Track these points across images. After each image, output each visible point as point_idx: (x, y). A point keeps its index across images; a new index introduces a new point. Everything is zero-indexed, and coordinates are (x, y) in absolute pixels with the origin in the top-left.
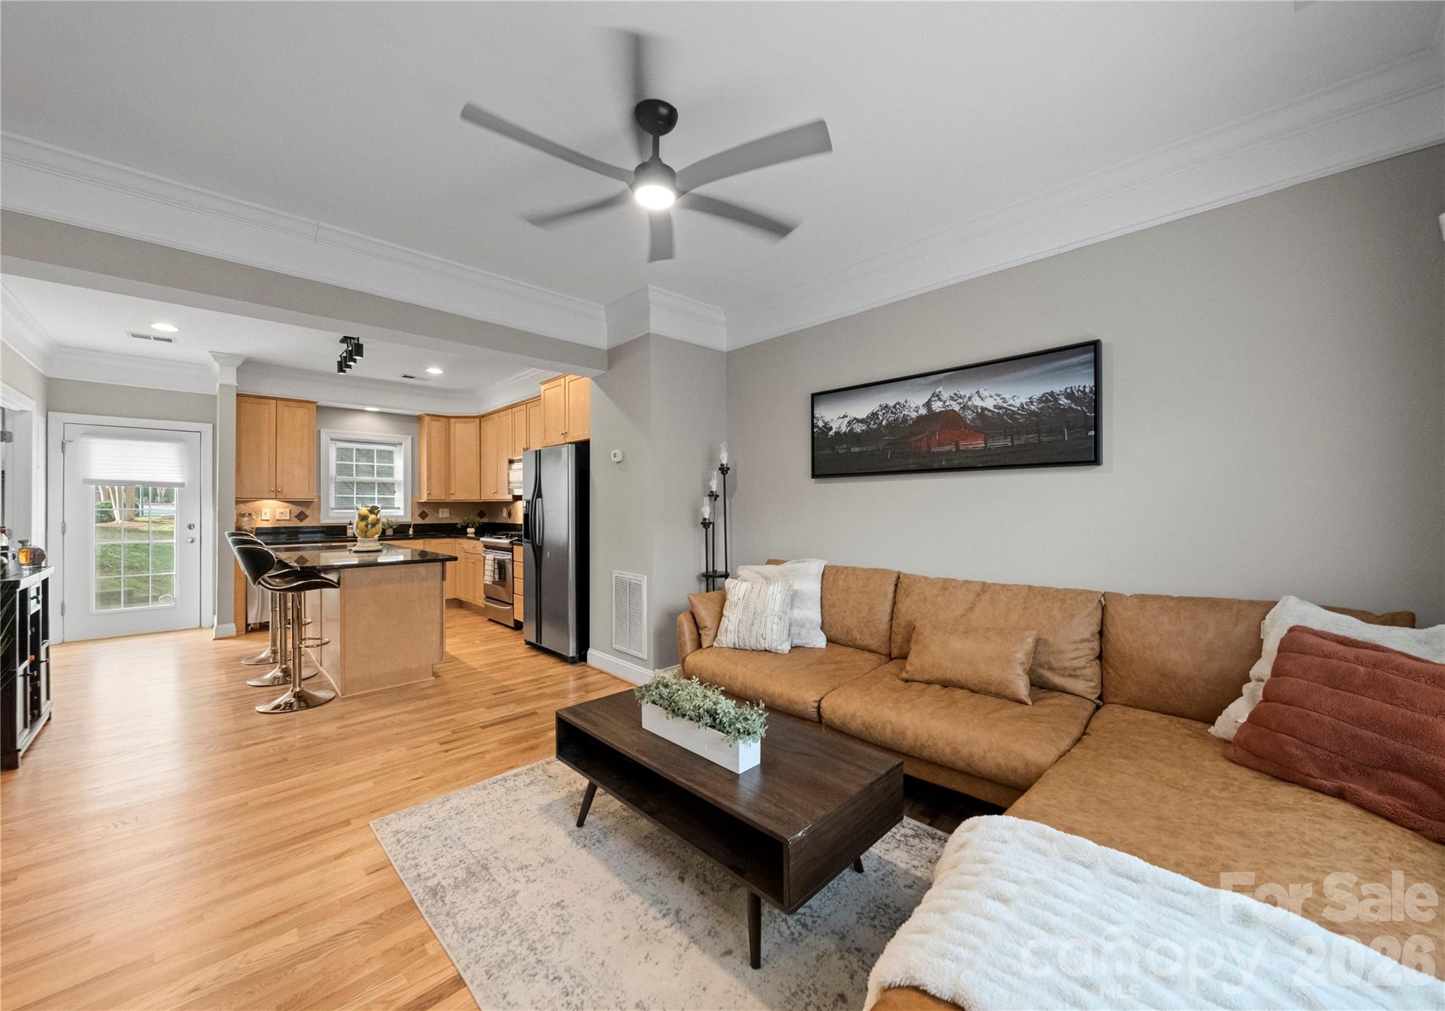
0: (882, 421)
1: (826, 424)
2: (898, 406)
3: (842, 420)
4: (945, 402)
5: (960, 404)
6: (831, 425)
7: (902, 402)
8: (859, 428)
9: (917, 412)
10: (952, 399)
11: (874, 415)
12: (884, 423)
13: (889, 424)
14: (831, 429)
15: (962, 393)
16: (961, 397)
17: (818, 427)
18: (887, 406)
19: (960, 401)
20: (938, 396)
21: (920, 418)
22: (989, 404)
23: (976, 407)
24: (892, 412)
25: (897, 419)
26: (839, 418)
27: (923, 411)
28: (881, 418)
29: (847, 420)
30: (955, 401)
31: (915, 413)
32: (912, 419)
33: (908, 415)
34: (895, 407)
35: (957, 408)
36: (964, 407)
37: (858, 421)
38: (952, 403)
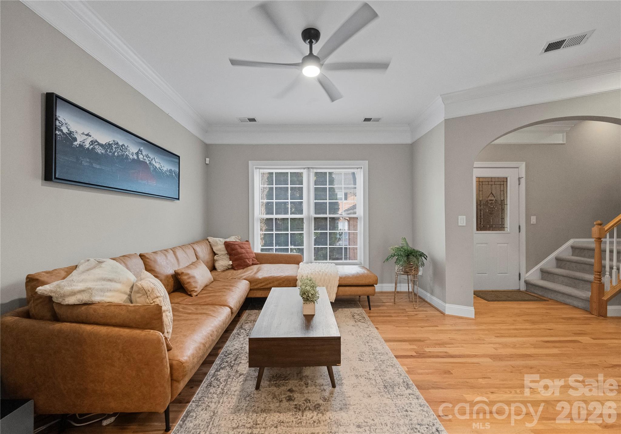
0: (115, 152)
1: (70, 133)
2: (123, 147)
3: (86, 137)
4: (144, 157)
5: (149, 161)
6: (76, 136)
7: (126, 146)
8: (99, 150)
9: (133, 156)
10: (146, 156)
11: (109, 145)
12: (116, 154)
13: (118, 156)
14: (75, 140)
15: (150, 155)
16: (149, 157)
17: (62, 131)
18: (117, 143)
19: (149, 159)
20: (141, 151)
21: (134, 159)
22: (158, 166)
23: (154, 165)
24: (120, 149)
25: (123, 155)
26: (83, 134)
27: (135, 157)
28: (114, 150)
29: (90, 139)
30: (147, 158)
31: (132, 156)
32: (130, 159)
33: (128, 156)
34: (122, 146)
35: (148, 163)
36: (150, 163)
37: (99, 144)
38: (146, 158)
